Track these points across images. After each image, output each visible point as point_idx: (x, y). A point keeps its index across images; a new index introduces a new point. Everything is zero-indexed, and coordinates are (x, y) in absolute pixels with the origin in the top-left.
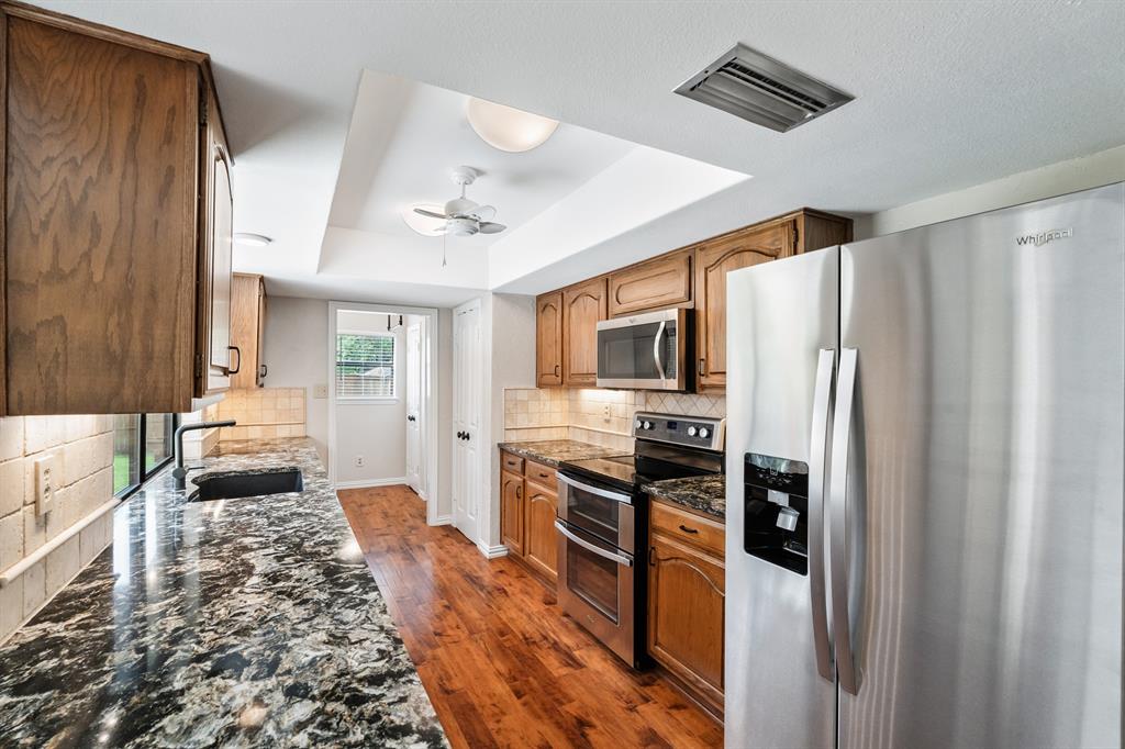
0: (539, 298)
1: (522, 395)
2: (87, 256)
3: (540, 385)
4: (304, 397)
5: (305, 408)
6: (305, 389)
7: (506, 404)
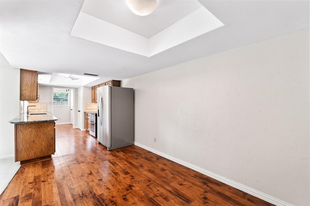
0: (92, 87)
1: (89, 104)
2: (27, 88)
3: (92, 102)
4: (47, 104)
5: (47, 106)
6: (47, 103)
7: (86, 105)
